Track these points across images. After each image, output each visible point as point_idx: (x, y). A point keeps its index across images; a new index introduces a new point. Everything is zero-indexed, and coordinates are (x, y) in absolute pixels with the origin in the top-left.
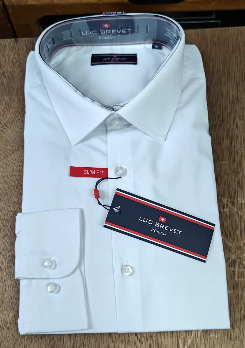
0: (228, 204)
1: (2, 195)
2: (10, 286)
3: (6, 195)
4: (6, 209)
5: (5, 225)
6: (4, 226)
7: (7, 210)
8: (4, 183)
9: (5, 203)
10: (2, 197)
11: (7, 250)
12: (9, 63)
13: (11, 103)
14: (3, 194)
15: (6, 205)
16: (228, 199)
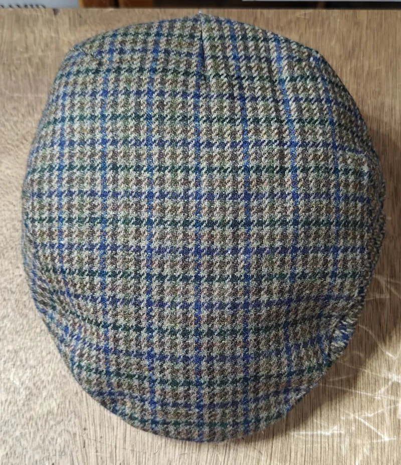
0: (389, 286)
1: (6, 248)
2: (4, 403)
3: (14, 249)
4: (11, 272)
5: (7, 298)
6: (5, 300)
7: (13, 273)
8: (12, 230)
9: (11, 263)
10: (7, 252)
11: (5, 341)
12: (39, 44)
13: (36, 105)
14: (10, 248)
15: (12, 266)
16: (389, 279)
